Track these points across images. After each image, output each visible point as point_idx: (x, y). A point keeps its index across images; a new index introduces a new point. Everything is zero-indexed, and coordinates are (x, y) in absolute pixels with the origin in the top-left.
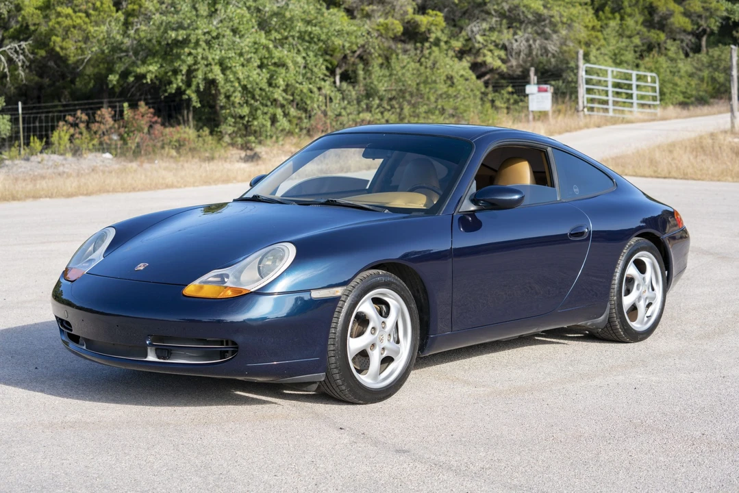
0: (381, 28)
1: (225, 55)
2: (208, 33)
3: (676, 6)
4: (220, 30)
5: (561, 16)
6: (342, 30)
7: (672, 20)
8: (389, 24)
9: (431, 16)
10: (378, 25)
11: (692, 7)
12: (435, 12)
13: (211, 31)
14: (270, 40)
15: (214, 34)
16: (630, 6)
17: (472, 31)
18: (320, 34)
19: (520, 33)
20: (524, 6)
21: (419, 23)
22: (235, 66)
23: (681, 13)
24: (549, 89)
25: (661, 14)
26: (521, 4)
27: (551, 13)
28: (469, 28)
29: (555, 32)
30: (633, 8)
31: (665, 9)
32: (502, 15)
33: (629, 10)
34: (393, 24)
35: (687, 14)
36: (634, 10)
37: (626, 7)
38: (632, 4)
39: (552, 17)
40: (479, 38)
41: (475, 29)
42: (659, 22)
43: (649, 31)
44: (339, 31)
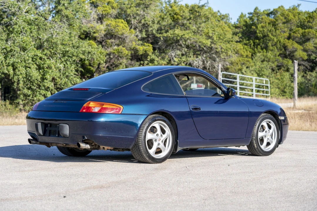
0: (115, 51)
1: (15, 61)
2: (6, 48)
3: (299, 46)
4: (12, 47)
5: (222, 48)
6: (86, 51)
7: (296, 53)
8: (120, 49)
9: (146, 46)
10: (114, 50)
11: (308, 47)
12: (148, 44)
13: (7, 48)
14: (43, 54)
15: (9, 49)
16: (272, 46)
17: (172, 56)
18: (73, 52)
19: (200, 57)
20: (200, 42)
21: (138, 49)
22: (19, 67)
23: (302, 50)
24: (203, 86)
25: (290, 50)
26: (198, 41)
27: (216, 46)
28: (170, 54)
29: (219, 57)
30: (274, 46)
31: (291, 47)
32: (188, 47)
33: (271, 48)
34: (121, 49)
35: (305, 50)
36: (274, 48)
37: (270, 46)
38: (273, 44)
39: (217, 48)
40: (175, 59)
41: (173, 54)
42: (289, 55)
43: (283, 59)
44: (84, 51)
